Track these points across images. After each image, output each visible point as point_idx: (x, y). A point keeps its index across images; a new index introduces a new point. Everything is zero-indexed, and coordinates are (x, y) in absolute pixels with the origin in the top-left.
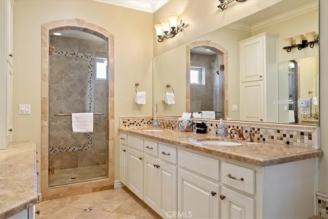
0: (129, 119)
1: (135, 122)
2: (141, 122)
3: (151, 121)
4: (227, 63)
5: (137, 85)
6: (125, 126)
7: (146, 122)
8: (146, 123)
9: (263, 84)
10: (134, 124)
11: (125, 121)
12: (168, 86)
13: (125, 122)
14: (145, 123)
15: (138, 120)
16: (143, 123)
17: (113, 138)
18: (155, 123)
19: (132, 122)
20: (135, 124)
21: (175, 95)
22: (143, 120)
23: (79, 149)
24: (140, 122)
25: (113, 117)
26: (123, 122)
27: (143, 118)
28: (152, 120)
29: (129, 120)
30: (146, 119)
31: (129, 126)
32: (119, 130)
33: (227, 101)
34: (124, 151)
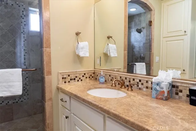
0: (69, 74)
1: (76, 77)
2: (83, 76)
3: (93, 75)
4: (154, 20)
5: (77, 34)
6: (65, 82)
7: (88, 76)
8: (88, 78)
9: (187, 38)
10: (75, 79)
11: (65, 76)
12: (109, 38)
13: (65, 78)
14: (86, 78)
15: (80, 74)
16: (85, 77)
17: (51, 99)
18: (102, 79)
19: (73, 78)
20: (77, 79)
21: (116, 47)
22: (85, 74)
23: (14, 101)
24: (81, 77)
25: (50, 73)
26: (63, 78)
27: (85, 72)
28: (94, 73)
29: (69, 76)
30: (88, 73)
31: (69, 82)
32: (58, 89)
33: (153, 53)
34: (67, 117)
